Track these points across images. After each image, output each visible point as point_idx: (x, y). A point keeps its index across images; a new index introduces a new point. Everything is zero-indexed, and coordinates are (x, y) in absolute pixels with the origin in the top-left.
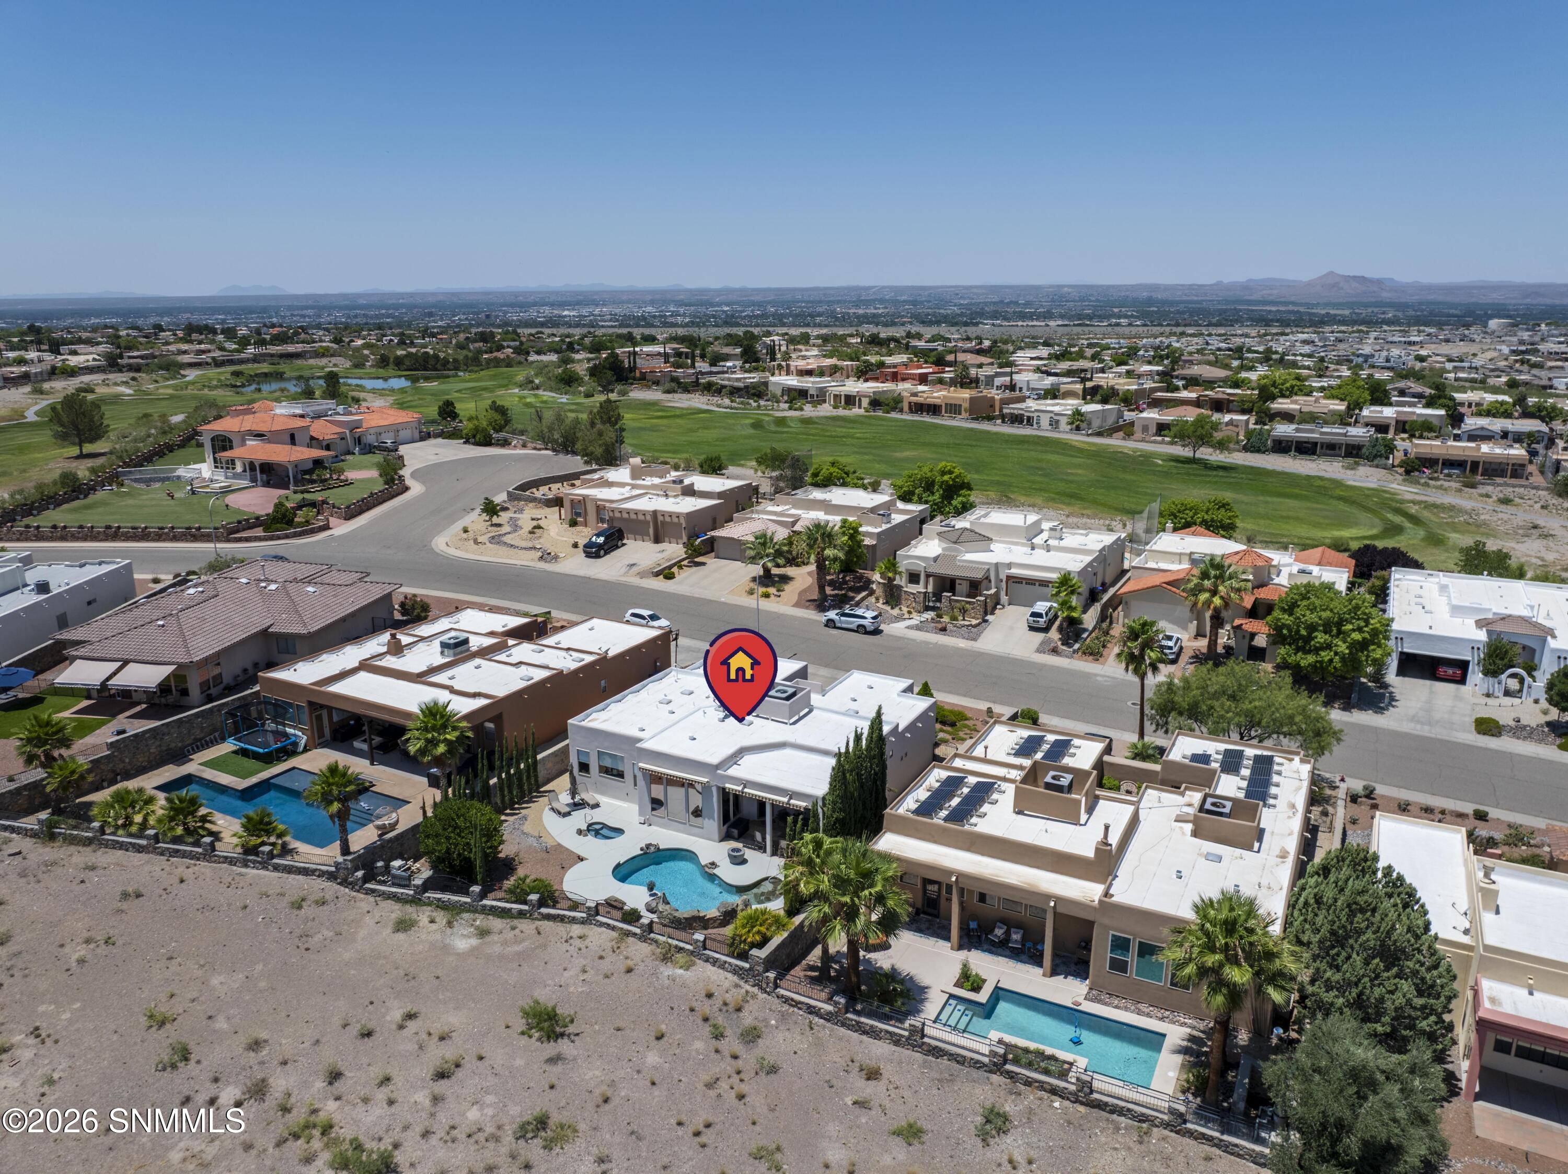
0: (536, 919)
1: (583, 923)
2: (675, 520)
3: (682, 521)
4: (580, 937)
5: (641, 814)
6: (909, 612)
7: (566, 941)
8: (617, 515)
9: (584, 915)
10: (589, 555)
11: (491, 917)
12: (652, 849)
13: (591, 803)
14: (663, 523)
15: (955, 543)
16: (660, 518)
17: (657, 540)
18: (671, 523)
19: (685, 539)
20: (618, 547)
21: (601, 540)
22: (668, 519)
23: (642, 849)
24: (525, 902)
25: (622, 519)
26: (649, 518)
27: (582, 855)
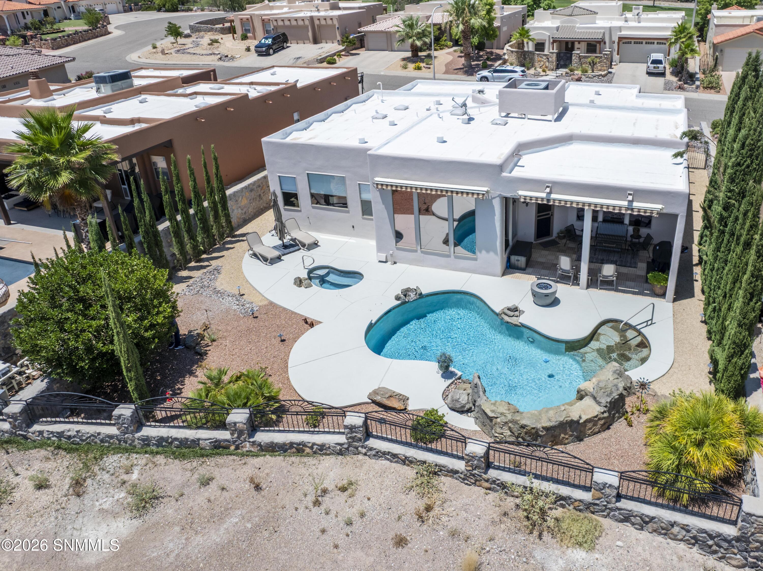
0: (249, 454)
1: (340, 453)
2: (329, 22)
3: (336, 22)
4: (343, 489)
5: (380, 249)
6: (544, 71)
7: (317, 503)
8: (281, 23)
9: (342, 439)
10: (260, 54)
11: (160, 459)
12: (412, 296)
13: (307, 241)
14: (320, 26)
15: (571, 15)
16: (317, 22)
17: (316, 41)
18: (327, 26)
19: (339, 38)
20: (284, 48)
21: (269, 41)
22: (323, 22)
23: (398, 298)
24: (222, 426)
25: (284, 26)
26: (307, 22)
27: (311, 315)
